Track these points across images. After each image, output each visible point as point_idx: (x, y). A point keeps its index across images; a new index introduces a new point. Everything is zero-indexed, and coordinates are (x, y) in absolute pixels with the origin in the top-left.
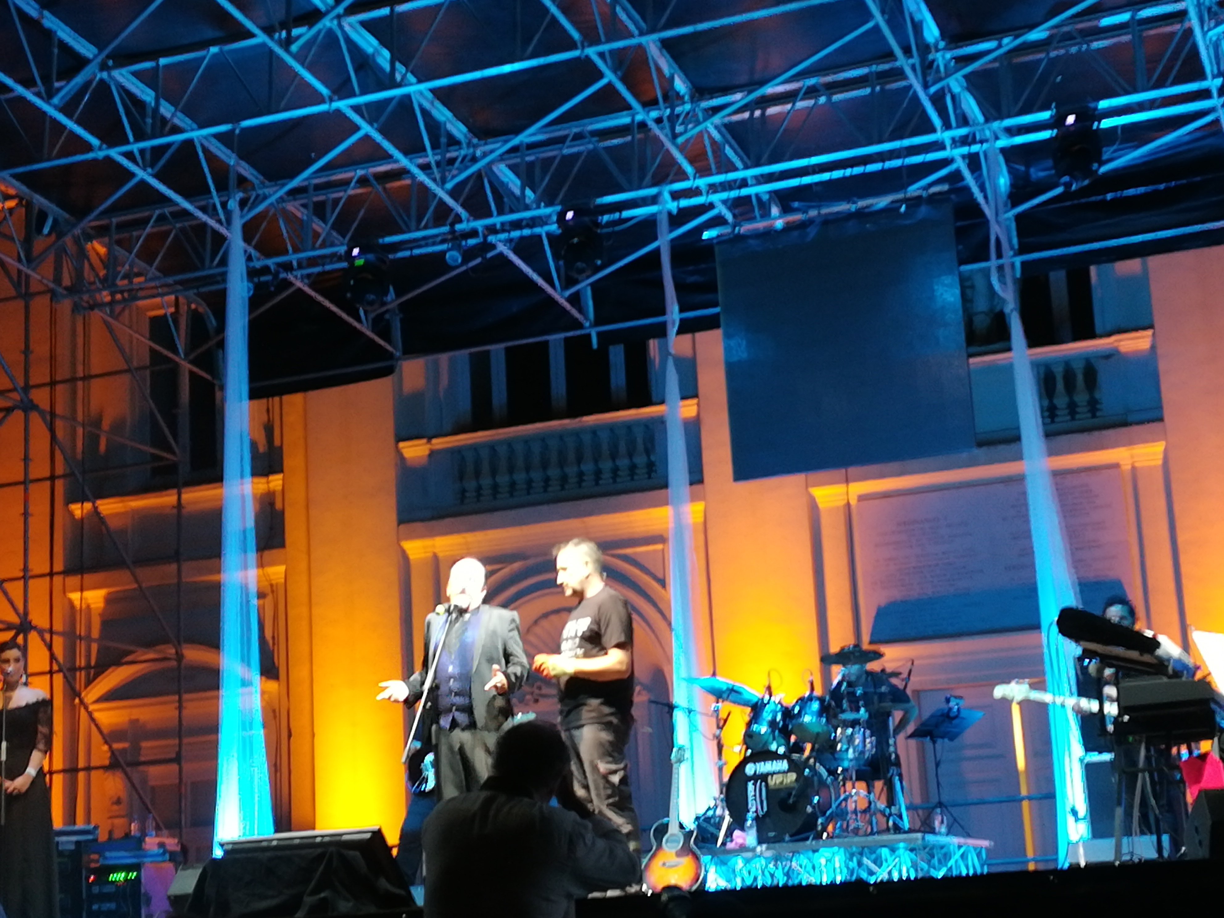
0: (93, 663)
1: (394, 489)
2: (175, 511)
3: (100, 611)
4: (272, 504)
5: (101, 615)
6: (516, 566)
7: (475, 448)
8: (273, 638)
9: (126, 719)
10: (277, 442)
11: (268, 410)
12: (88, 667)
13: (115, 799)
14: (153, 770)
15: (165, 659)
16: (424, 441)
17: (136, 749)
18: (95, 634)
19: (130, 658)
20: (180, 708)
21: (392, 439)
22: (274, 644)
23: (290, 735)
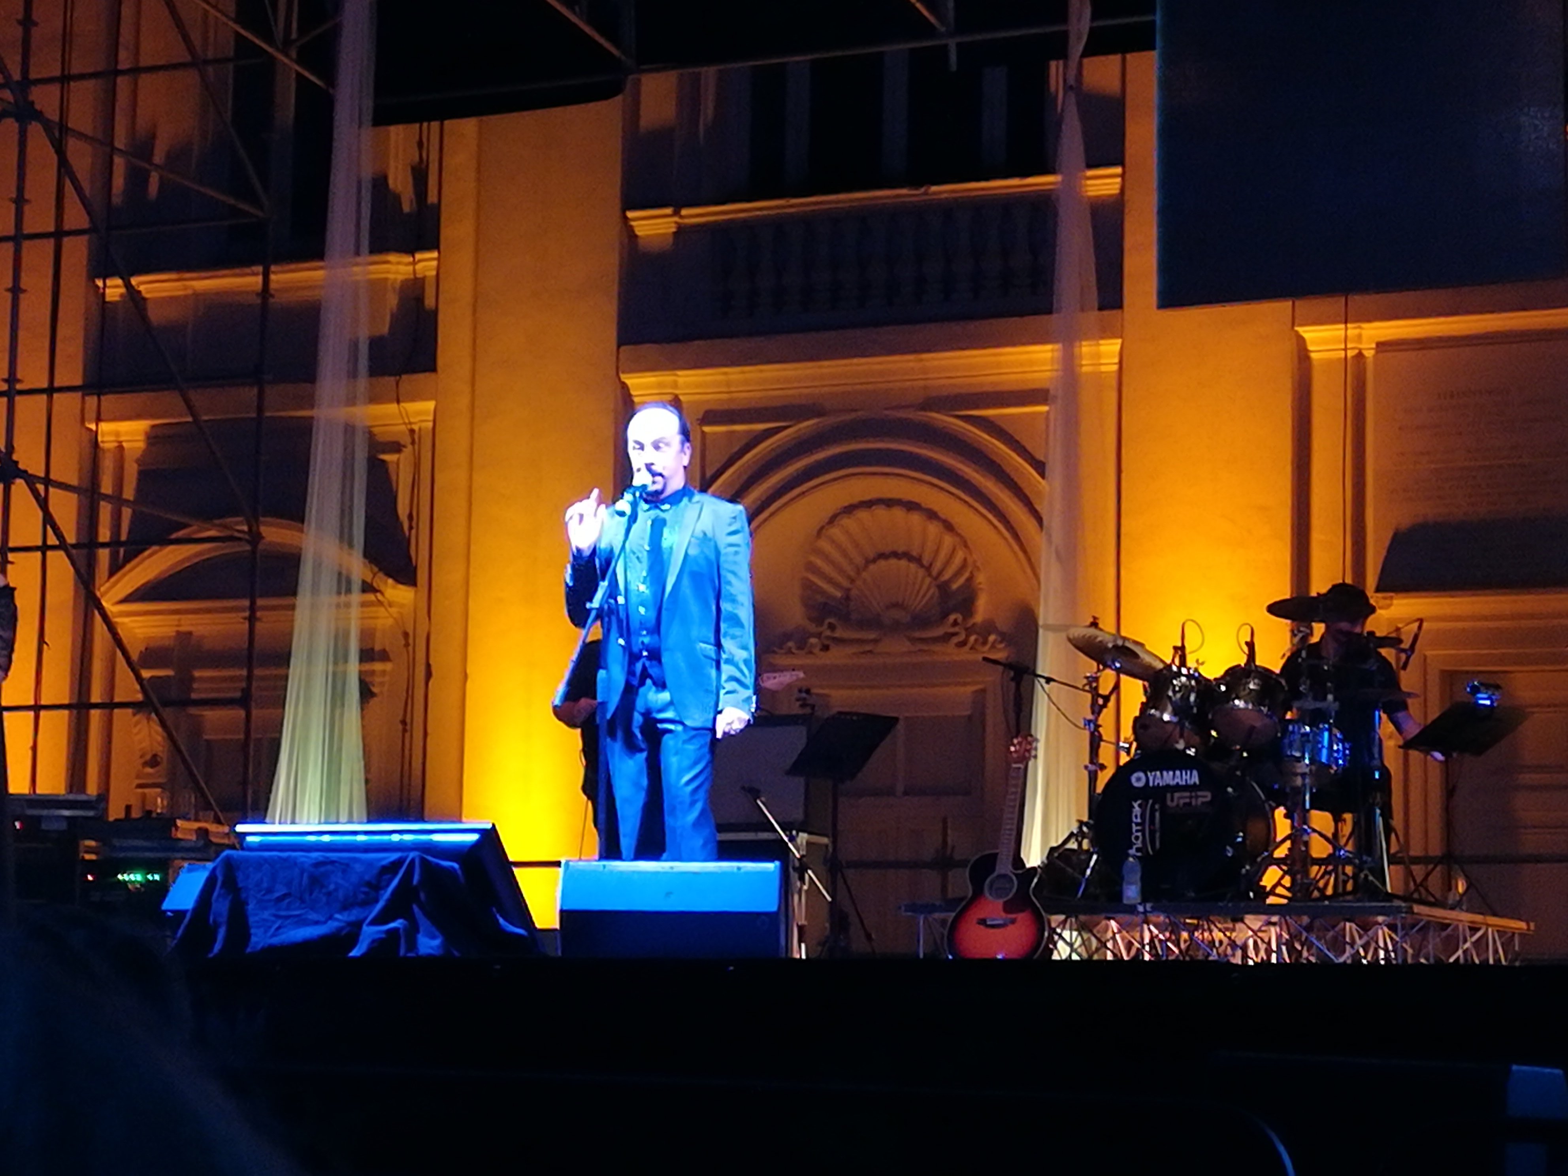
0: (124, 537)
1: (616, 288)
2: (259, 301)
3: (138, 454)
4: (420, 299)
5: (138, 461)
6: (807, 425)
7: (748, 226)
8: (410, 517)
9: (170, 631)
10: (432, 198)
11: (420, 144)
12: (114, 544)
13: (148, 757)
14: (211, 715)
15: (231, 538)
16: (669, 211)
17: (185, 681)
18: (129, 493)
19: (180, 534)
20: (252, 619)
21: (616, 203)
22: (411, 528)
23: (429, 675)
